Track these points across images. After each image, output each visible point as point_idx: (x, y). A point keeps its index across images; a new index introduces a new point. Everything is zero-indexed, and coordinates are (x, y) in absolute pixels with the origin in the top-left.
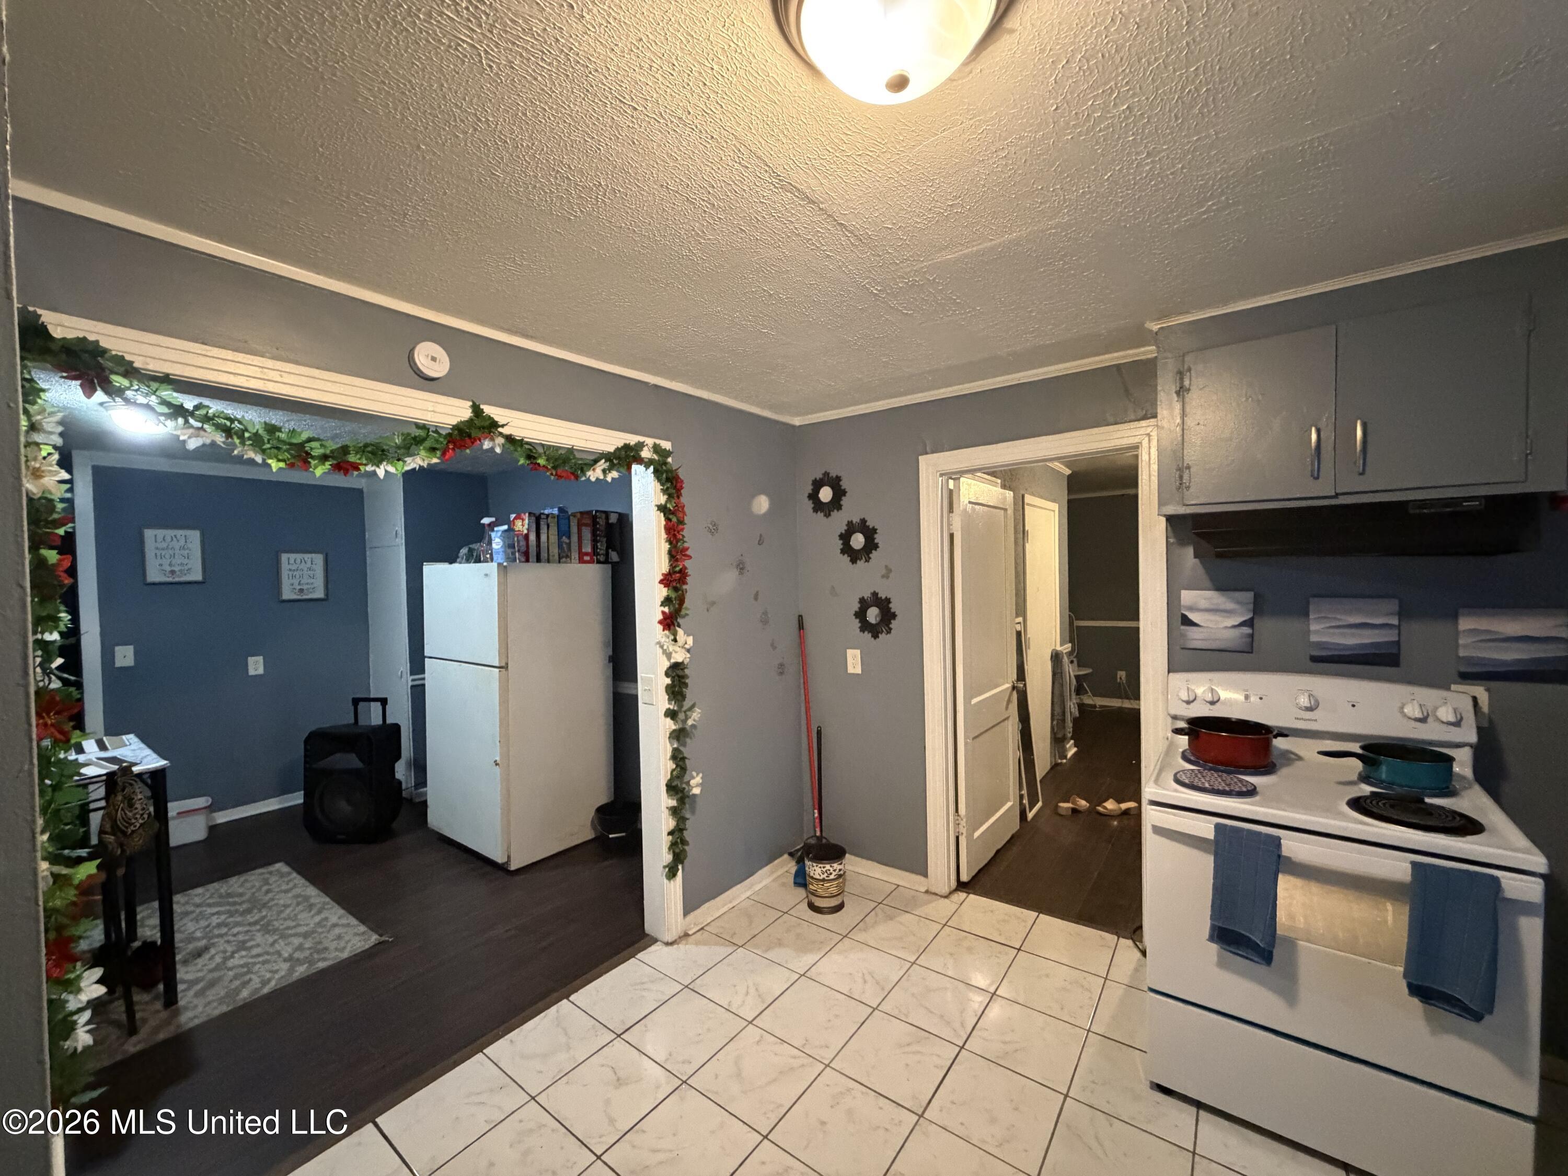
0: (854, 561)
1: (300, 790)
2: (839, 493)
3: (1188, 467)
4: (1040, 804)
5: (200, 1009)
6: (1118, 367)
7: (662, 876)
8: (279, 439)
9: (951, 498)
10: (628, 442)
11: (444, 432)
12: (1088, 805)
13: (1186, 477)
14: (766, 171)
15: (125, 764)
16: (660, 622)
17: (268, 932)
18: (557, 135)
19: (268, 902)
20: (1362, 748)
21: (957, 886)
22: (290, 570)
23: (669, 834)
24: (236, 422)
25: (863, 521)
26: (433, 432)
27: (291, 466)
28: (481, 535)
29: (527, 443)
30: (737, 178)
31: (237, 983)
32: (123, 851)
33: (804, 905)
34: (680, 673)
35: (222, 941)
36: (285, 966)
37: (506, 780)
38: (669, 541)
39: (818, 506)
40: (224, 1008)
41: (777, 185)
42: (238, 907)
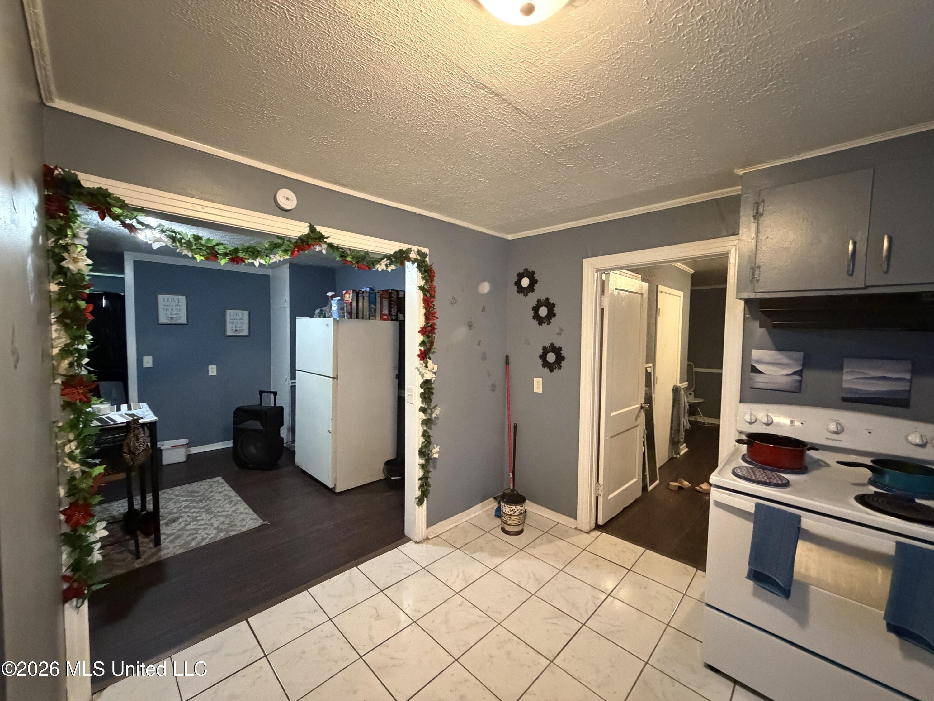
0: (540, 324)
1: (230, 440)
2: (533, 282)
3: (759, 267)
4: (657, 482)
5: (171, 549)
6: (716, 200)
7: (415, 502)
8: (201, 244)
9: (603, 285)
10: (401, 248)
11: (294, 241)
12: (690, 485)
13: (757, 273)
14: (465, 76)
15: (135, 418)
16: (418, 356)
17: (208, 513)
18: (337, 60)
19: (210, 497)
20: (873, 461)
21: (596, 527)
22: (231, 319)
23: (420, 479)
24: (178, 234)
25: (547, 299)
26: (287, 241)
27: (207, 259)
28: (327, 302)
29: (341, 248)
30: (448, 81)
31: (190, 538)
32: (134, 463)
33: (499, 529)
34: (429, 386)
35: (186, 515)
36: (214, 532)
37: (335, 442)
38: (425, 308)
39: (521, 290)
40: (182, 551)
41: (473, 85)
42: (196, 498)
